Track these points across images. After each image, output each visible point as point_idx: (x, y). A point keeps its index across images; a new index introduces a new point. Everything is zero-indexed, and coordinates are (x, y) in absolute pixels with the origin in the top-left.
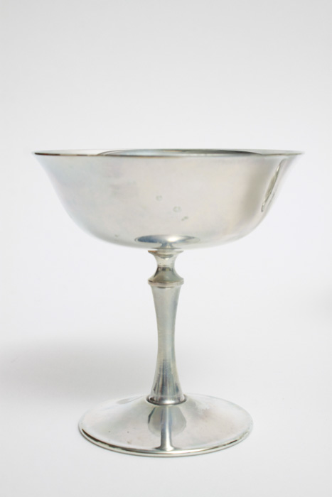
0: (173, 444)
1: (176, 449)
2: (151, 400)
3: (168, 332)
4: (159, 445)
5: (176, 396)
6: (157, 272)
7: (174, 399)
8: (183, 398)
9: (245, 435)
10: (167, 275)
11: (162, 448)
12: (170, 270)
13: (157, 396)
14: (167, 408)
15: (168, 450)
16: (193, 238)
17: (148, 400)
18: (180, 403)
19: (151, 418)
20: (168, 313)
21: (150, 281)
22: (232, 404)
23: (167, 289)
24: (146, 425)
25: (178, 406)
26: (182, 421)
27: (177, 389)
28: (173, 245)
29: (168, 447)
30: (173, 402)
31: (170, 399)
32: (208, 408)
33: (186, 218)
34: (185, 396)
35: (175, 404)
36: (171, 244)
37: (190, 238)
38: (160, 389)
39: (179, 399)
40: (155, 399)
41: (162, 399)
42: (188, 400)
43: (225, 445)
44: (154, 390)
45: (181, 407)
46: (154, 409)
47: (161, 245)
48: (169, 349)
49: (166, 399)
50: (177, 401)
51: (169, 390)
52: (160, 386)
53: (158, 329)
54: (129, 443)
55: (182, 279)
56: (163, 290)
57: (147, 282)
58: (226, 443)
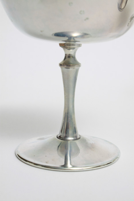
0: (72, 164)
1: (73, 167)
2: (60, 137)
3: (71, 96)
4: (63, 164)
5: (75, 135)
6: (65, 58)
7: (73, 137)
8: (78, 137)
9: (116, 160)
10: (71, 60)
11: (65, 166)
12: (73, 57)
13: (63, 135)
14: (69, 142)
15: (69, 167)
16: (88, 34)
17: (57, 138)
18: (77, 139)
19: (59, 148)
20: (71, 84)
21: (61, 65)
22: (107, 141)
23: (71, 69)
24: (56, 152)
25: (75, 141)
26: (78, 150)
27: (75, 131)
28: (75, 39)
29: (69, 166)
30: (72, 139)
31: (71, 137)
32: (93, 143)
33: (87, 19)
34: (80, 135)
35: (74, 140)
36: (74, 38)
37: (86, 34)
38: (65, 131)
39: (76, 137)
40: (62, 137)
41: (66, 137)
42: (81, 138)
43: (104, 165)
44: (61, 131)
45: (77, 142)
46: (61, 142)
47: (68, 38)
48: (71, 106)
49: (68, 137)
50: (75, 138)
51: (70, 132)
52: (65, 129)
53: (65, 95)
54: (46, 162)
55: (80, 64)
56: (68, 69)
57: (58, 65)
58: (104, 164)
